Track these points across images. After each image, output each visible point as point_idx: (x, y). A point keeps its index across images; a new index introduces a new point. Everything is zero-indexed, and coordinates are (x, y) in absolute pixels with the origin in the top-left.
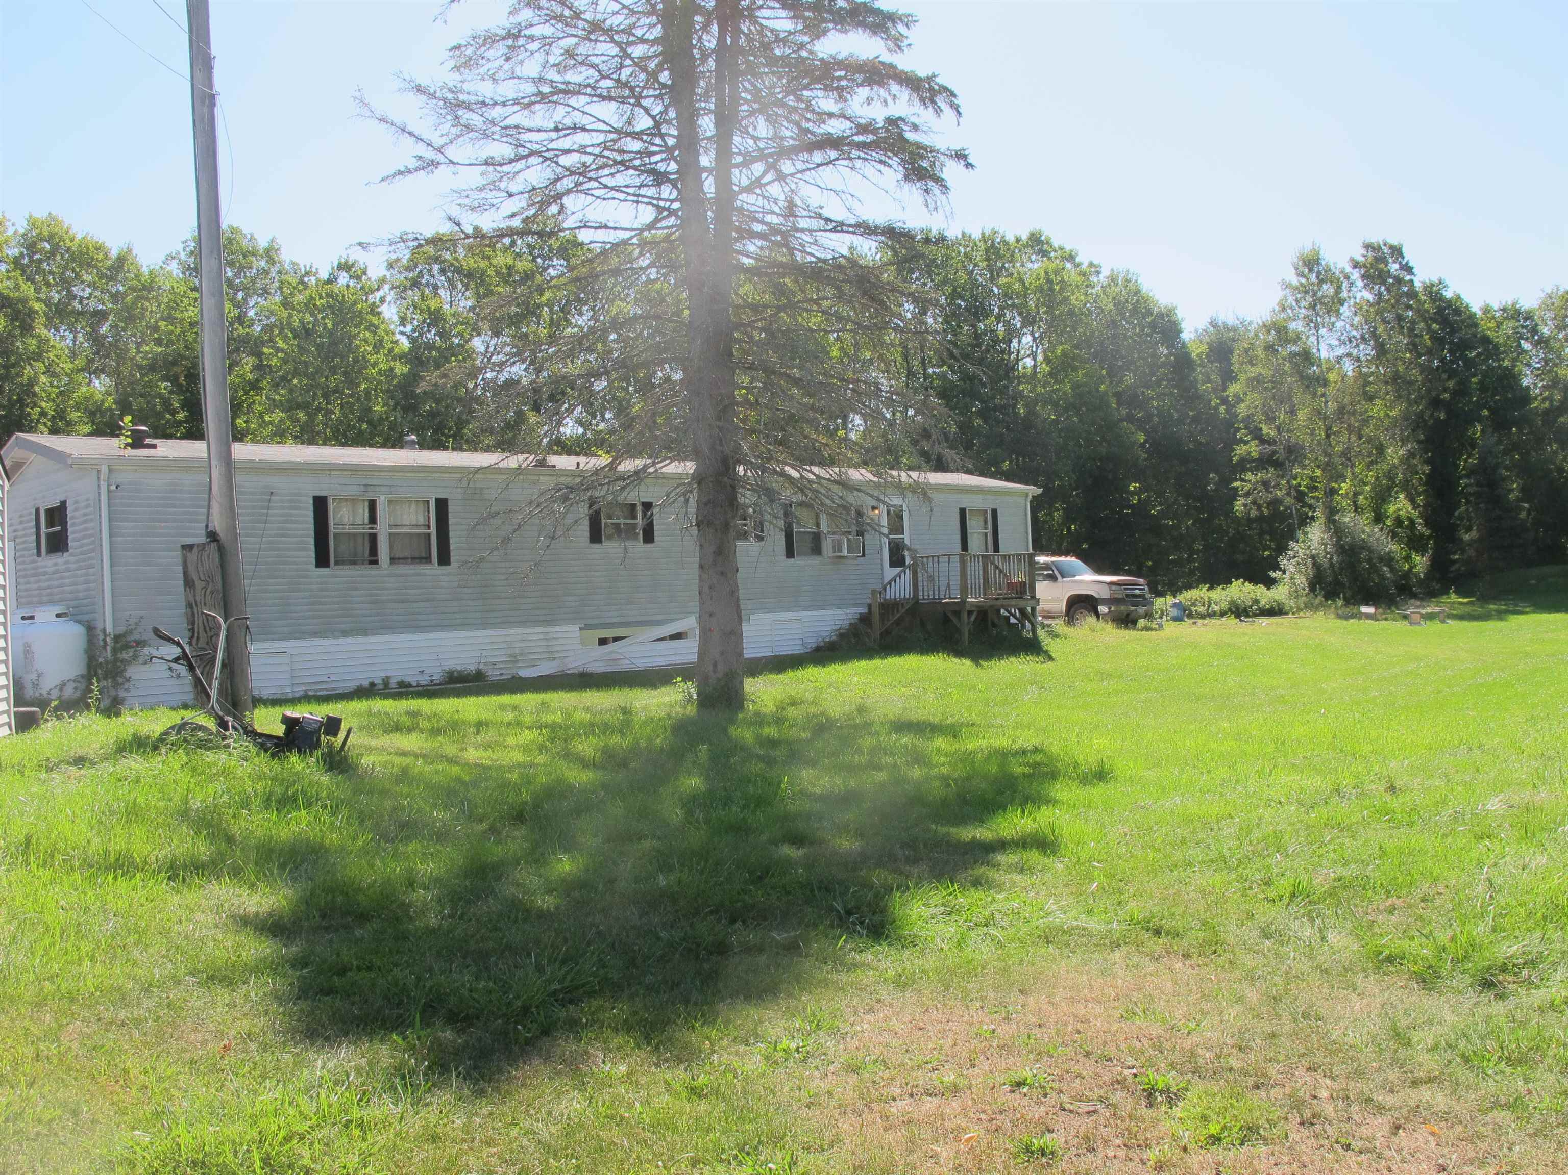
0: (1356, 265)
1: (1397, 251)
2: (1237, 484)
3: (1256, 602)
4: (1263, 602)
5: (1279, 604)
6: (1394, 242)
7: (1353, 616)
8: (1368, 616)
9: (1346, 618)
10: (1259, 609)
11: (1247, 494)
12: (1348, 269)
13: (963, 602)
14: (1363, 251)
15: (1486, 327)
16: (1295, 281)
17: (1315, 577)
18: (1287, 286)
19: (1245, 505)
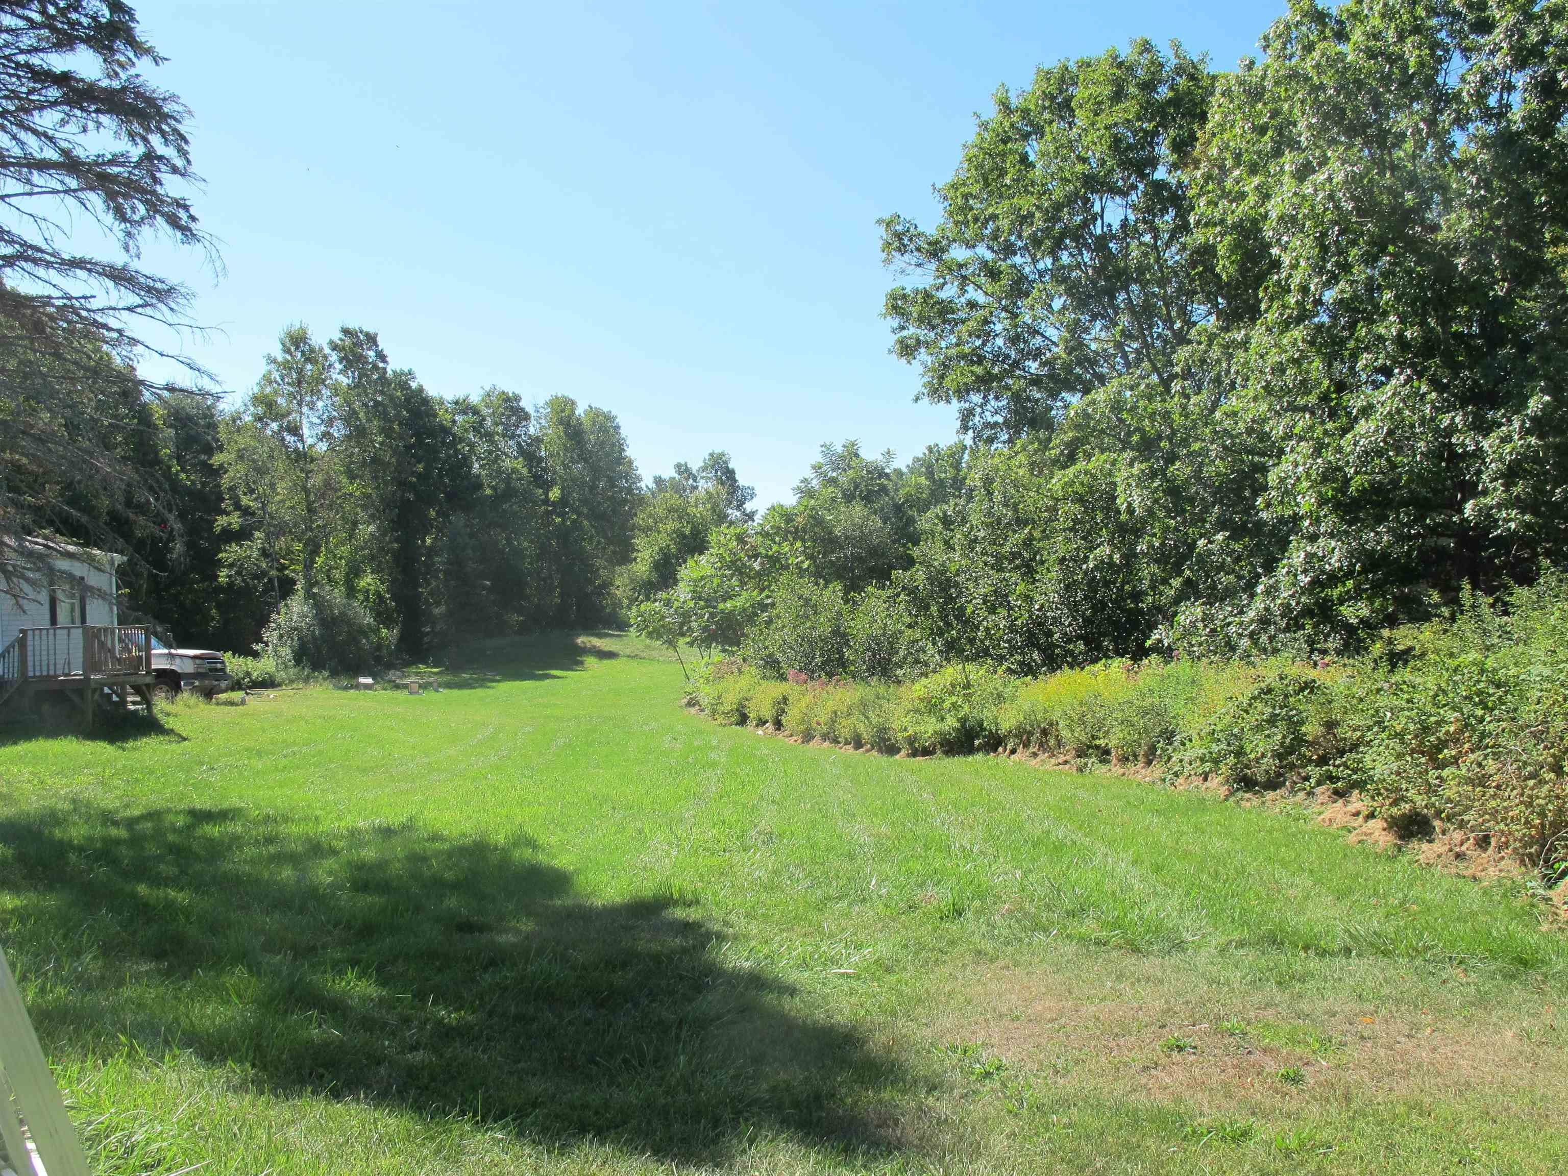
0: (334, 347)
1: (372, 339)
2: (220, 556)
3: (248, 674)
4: (255, 675)
5: (271, 677)
6: (369, 328)
7: (352, 687)
8: (367, 687)
9: (346, 688)
10: (251, 681)
11: (231, 566)
12: (327, 350)
13: (87, 679)
14: (341, 335)
15: (444, 417)
16: (280, 356)
17: (300, 648)
18: (272, 361)
19: (229, 577)
